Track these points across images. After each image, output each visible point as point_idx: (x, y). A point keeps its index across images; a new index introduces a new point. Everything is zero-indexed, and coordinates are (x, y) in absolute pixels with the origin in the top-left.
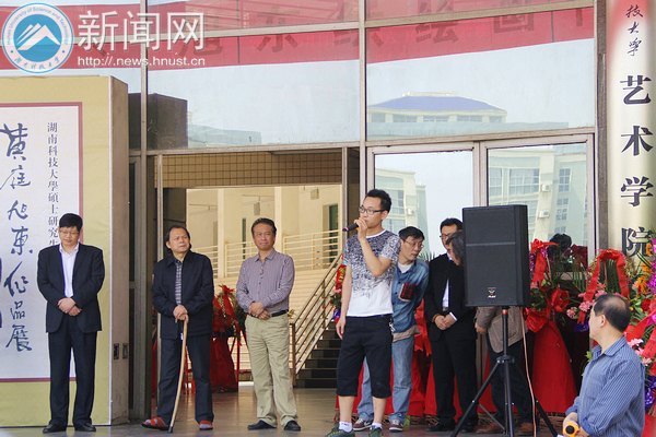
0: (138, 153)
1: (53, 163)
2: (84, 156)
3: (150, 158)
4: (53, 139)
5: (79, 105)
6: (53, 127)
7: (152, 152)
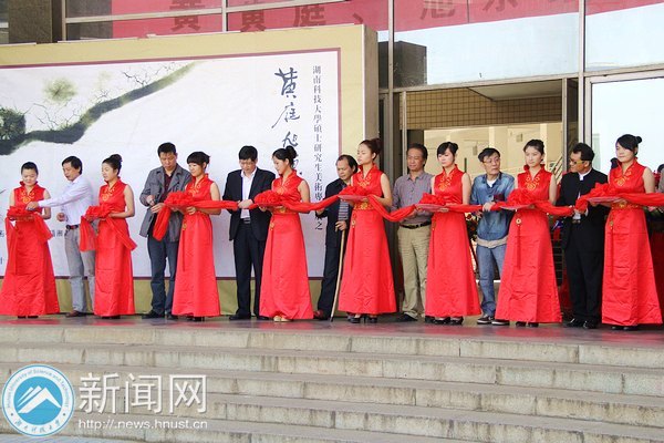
0: (387, 91)
1: (317, 99)
2: (342, 93)
3: (396, 95)
4: (318, 80)
5: (338, 50)
6: (318, 70)
7: (397, 90)
